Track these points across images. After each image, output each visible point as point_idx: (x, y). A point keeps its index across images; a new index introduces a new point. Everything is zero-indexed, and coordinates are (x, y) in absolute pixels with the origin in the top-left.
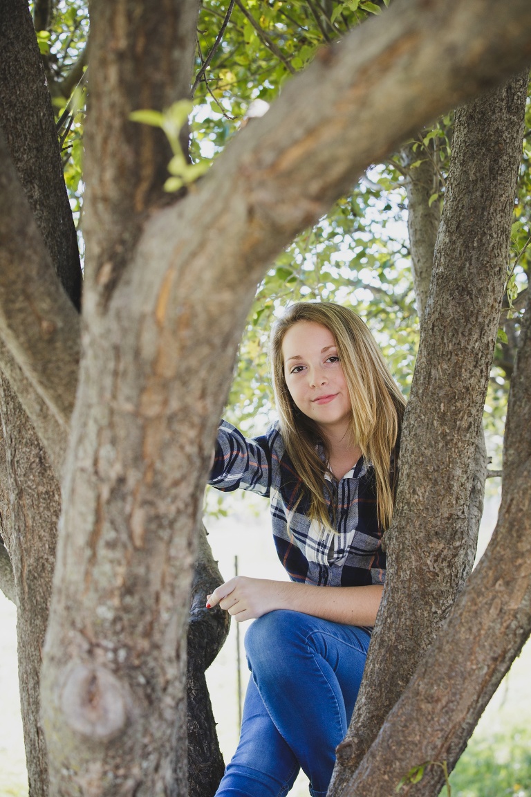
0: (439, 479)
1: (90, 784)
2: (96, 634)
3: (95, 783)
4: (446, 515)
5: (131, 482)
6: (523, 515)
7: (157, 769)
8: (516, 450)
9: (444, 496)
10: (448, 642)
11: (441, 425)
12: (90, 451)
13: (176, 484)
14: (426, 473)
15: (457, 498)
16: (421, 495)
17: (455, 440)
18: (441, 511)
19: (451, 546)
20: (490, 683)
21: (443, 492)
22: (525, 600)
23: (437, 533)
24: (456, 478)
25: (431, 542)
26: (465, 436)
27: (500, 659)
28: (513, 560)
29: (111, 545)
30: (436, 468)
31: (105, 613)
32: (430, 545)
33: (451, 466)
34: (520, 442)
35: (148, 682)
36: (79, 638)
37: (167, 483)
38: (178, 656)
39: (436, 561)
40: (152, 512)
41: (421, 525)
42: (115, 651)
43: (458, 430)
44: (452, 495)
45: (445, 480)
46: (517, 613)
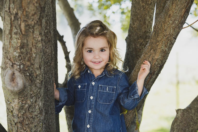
0: (141, 20)
1: (15, 106)
2: (14, 60)
3: (17, 106)
4: (144, 31)
5: (19, 14)
6: (159, 29)
7: (36, 102)
8: (159, 9)
9: (143, 25)
10: (137, 69)
11: (142, 3)
12: (8, 5)
13: (33, 15)
14: (138, 18)
15: (147, 26)
16: (136, 25)
17: (147, 8)
18: (142, 30)
19: (145, 41)
20: (150, 81)
21: (143, 24)
22: (160, 55)
23: (141, 37)
24: (147, 20)
25: (139, 39)
26: (150, 6)
27: (153, 74)
28: (156, 43)
29: (16, 34)
30: (140, 16)
31: (16, 54)
32: (138, 40)
33: (145, 16)
34: (160, 7)
35: (30, 75)
36: (9, 62)
37: (30, 15)
38: (40, 68)
39: (140, 45)
40: (27, 24)
41: (136, 34)
42: (20, 65)
43: (148, 5)
44: (145, 25)
45: (143, 20)
46: (157, 60)
